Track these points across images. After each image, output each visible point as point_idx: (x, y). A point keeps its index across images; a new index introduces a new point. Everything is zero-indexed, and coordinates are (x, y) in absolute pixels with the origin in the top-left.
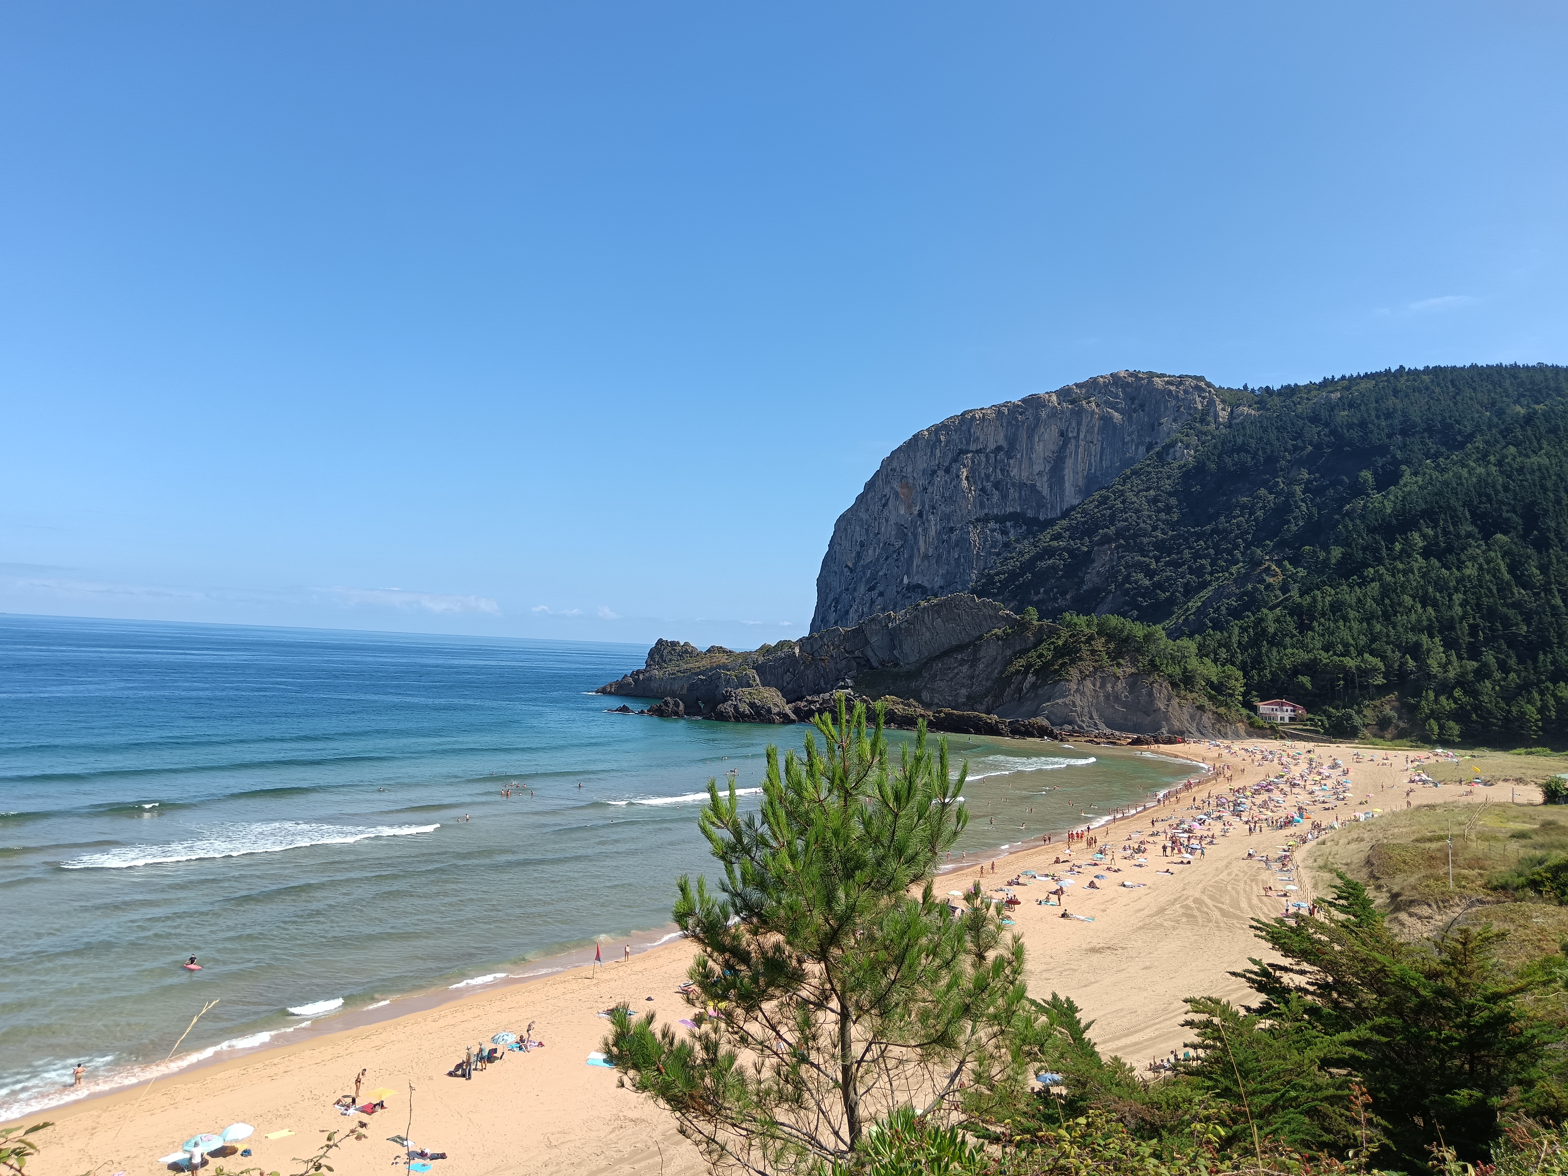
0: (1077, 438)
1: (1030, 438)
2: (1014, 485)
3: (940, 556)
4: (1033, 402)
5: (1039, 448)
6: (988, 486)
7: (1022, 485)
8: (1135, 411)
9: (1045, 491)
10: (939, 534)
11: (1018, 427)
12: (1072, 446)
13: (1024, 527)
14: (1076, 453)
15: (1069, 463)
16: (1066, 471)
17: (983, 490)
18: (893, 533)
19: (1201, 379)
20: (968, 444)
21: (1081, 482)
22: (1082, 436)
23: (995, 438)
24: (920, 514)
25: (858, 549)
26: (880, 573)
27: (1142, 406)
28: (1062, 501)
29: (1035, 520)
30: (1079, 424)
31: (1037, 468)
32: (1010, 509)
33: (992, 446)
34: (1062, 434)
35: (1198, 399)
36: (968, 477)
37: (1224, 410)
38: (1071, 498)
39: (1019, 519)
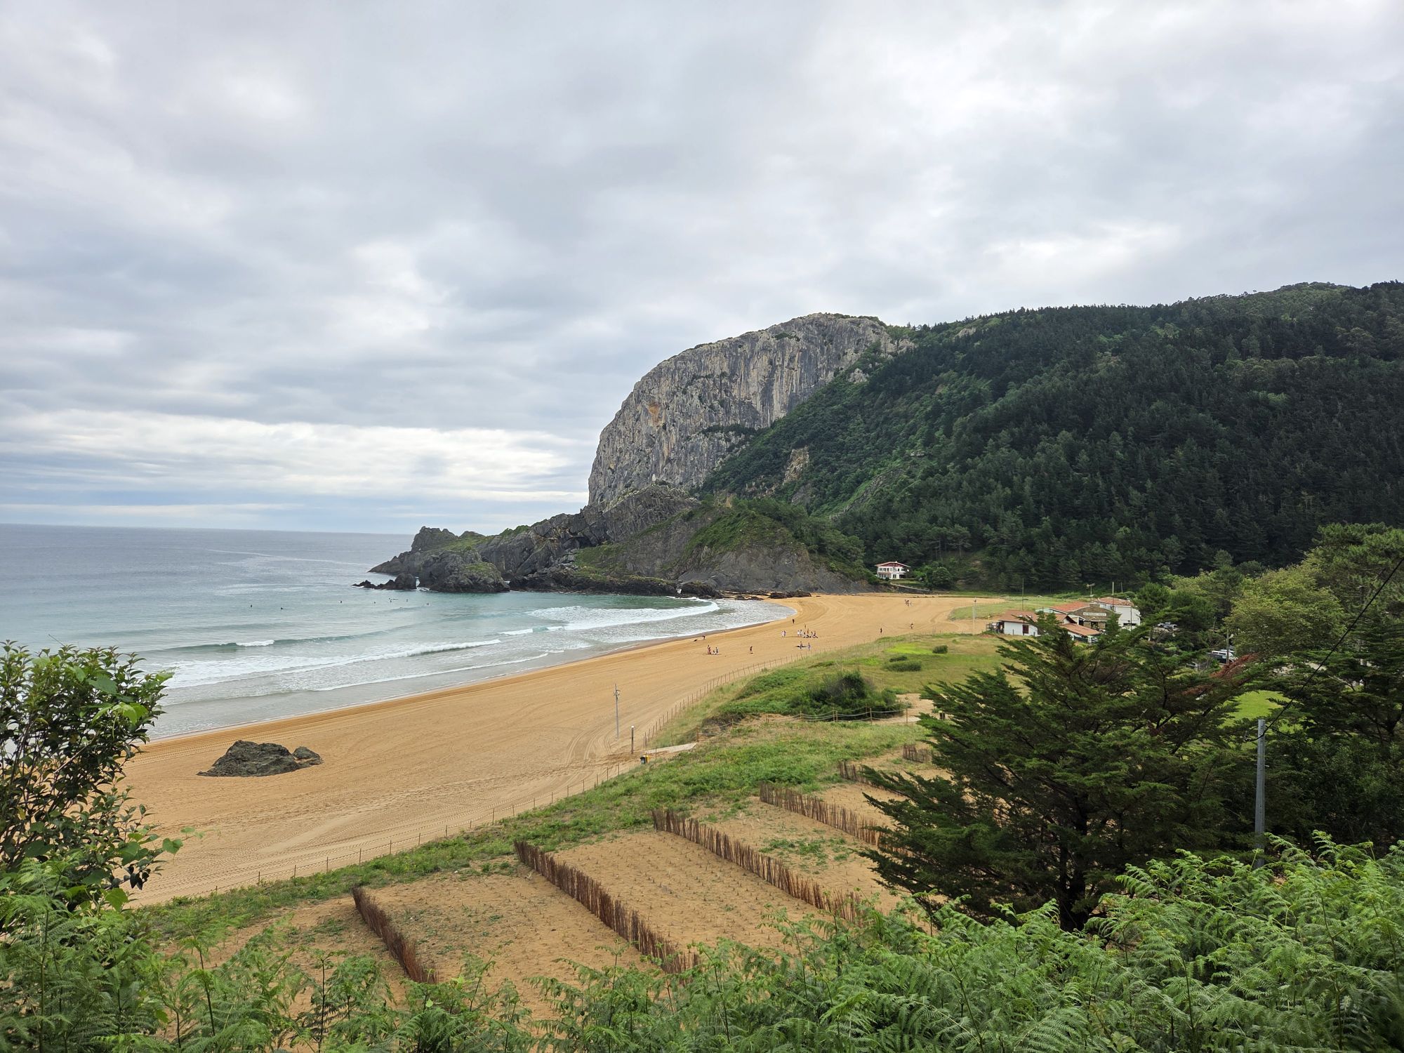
0: (782, 366)
1: (747, 366)
2: (734, 402)
3: (680, 459)
4: (749, 338)
5: (754, 374)
6: (716, 403)
7: (741, 403)
8: (826, 344)
9: (759, 407)
10: (678, 441)
11: (737, 358)
12: (778, 373)
13: (743, 436)
14: (782, 377)
15: (776, 385)
16: (774, 392)
17: (712, 407)
18: (644, 441)
19: (875, 319)
20: (700, 371)
21: (786, 400)
22: (786, 364)
23: (719, 365)
24: (664, 427)
25: (618, 454)
26: (634, 473)
27: (831, 341)
28: (772, 415)
29: (751, 431)
30: (783, 355)
31: (752, 390)
32: (731, 422)
33: (718, 372)
34: (771, 363)
35: (872, 335)
36: (700, 397)
37: (892, 342)
38: (778, 413)
39: (738, 430)
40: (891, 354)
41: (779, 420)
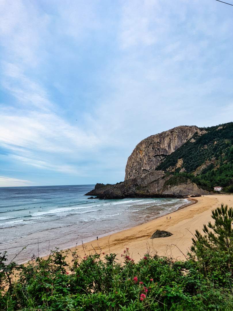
0: (173, 139)
1: (164, 140)
2: (161, 149)
3: (148, 163)
4: (164, 133)
5: (166, 141)
7: (163, 149)
8: (183, 133)
9: (167, 149)
10: (148, 159)
11: (161, 138)
12: (172, 141)
13: (164, 157)
14: (173, 142)
15: (172, 144)
16: (171, 146)
17: (156, 150)
18: (139, 160)
19: (196, 126)
20: (152, 142)
21: (174, 148)
22: (174, 139)
23: (157, 140)
24: (144, 156)
25: (133, 163)
26: (137, 168)
27: (185, 132)
28: (171, 151)
29: (166, 155)
30: (173, 136)
31: (165, 145)
32: (161, 154)
33: (156, 142)
34: (170, 138)
35: (195, 130)
36: (152, 148)
37: (201, 131)
38: (173, 150)
39: (163, 155)
40: (201, 134)
41: (173, 152)
